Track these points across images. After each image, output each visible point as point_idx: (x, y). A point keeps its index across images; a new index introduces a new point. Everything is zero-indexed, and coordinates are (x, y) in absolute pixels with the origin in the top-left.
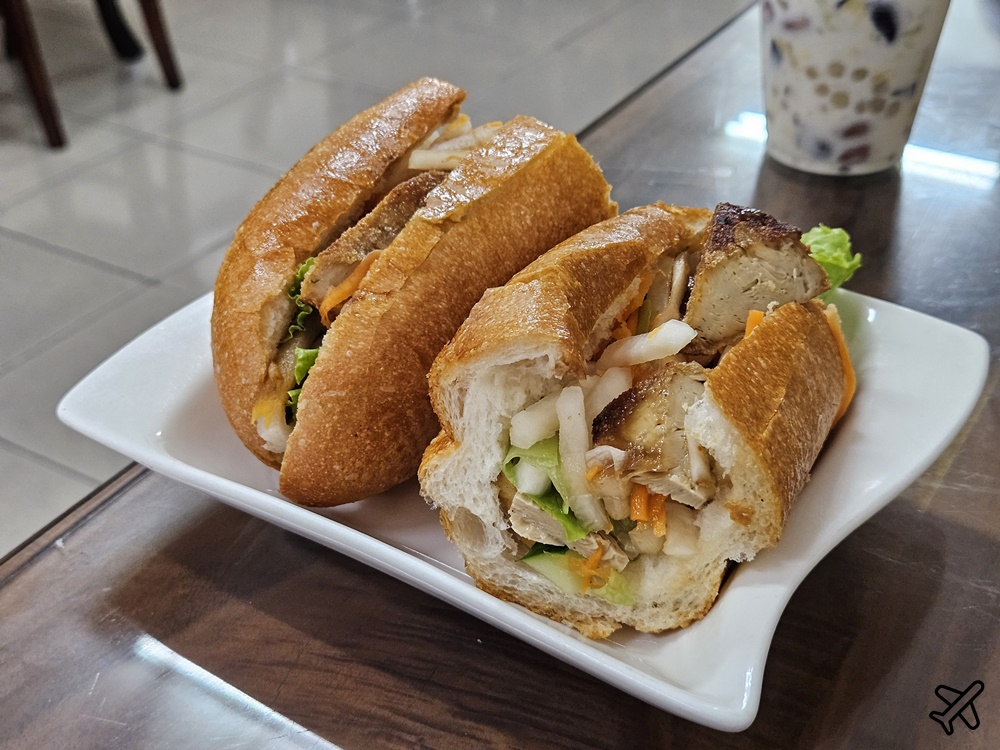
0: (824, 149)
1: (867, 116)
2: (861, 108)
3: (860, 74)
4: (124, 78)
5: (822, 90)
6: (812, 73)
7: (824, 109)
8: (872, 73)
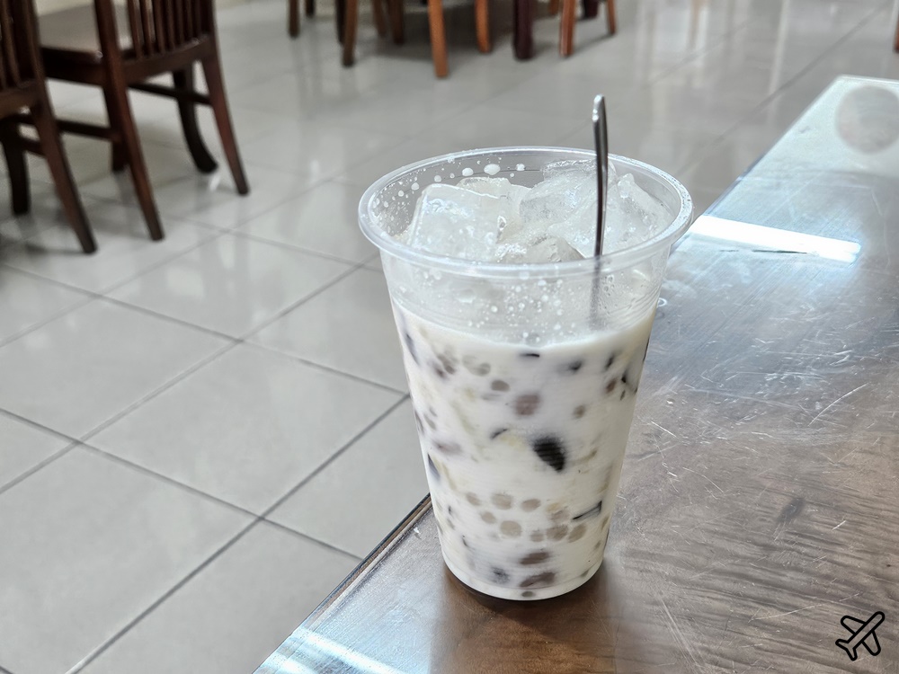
0: (500, 575)
1: (545, 545)
2: (536, 536)
3: (532, 504)
4: (203, 186)
5: (488, 518)
6: (472, 499)
7: (494, 536)
8: (545, 504)
